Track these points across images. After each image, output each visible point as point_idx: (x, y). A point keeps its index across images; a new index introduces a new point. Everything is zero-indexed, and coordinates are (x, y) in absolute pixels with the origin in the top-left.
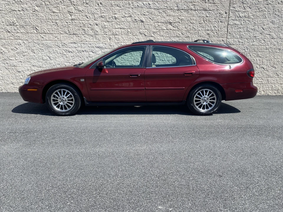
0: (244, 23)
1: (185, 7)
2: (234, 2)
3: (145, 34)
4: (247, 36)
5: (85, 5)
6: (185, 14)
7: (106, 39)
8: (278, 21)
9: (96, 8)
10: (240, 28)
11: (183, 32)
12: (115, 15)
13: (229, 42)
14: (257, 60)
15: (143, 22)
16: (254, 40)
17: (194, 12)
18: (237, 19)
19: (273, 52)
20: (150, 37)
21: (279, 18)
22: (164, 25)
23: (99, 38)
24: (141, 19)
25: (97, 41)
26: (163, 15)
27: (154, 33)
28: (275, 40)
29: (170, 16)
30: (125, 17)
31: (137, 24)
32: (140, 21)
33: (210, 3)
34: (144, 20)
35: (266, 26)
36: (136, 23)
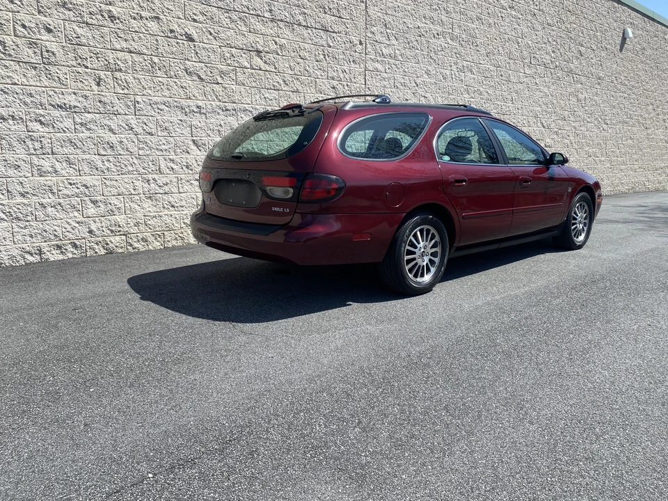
0: (389, 68)
1: (287, 14)
3: (201, 75)
4: (395, 98)
6: (287, 32)
7: (86, 83)
8: (435, 72)
10: (384, 79)
11: (288, 78)
12: (111, 8)
15: (192, 40)
17: (305, 32)
18: (379, 58)
20: (214, 85)
21: (436, 66)
22: (243, 55)
23: (61, 76)
24: (186, 30)
25: (54, 84)
26: (239, 27)
27: (222, 73)
29: (255, 32)
30: (141, 17)
31: (177, 43)
32: (184, 37)
33: (334, 16)
34: (195, 36)
35: (420, 78)
36: (173, 41)
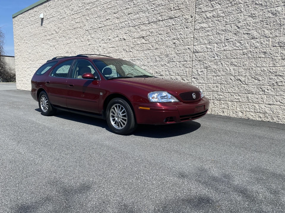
0: (212, 24)
1: (154, 19)
2: (200, 3)
3: (126, 50)
4: (217, 40)
5: (95, 33)
6: (154, 26)
8: (261, 13)
9: (100, 34)
10: (208, 31)
11: (153, 44)
12: (109, 37)
13: (195, 49)
14: (230, 70)
16: (226, 44)
17: (161, 23)
18: (204, 21)
19: (255, 57)
20: (130, 52)
21: (263, 8)
22: (138, 40)
24: (124, 37)
26: (138, 30)
27: (132, 48)
28: (258, 40)
29: (143, 30)
30: (115, 37)
31: (122, 42)
33: (176, 10)
34: (125, 39)
35: (242, 22)
